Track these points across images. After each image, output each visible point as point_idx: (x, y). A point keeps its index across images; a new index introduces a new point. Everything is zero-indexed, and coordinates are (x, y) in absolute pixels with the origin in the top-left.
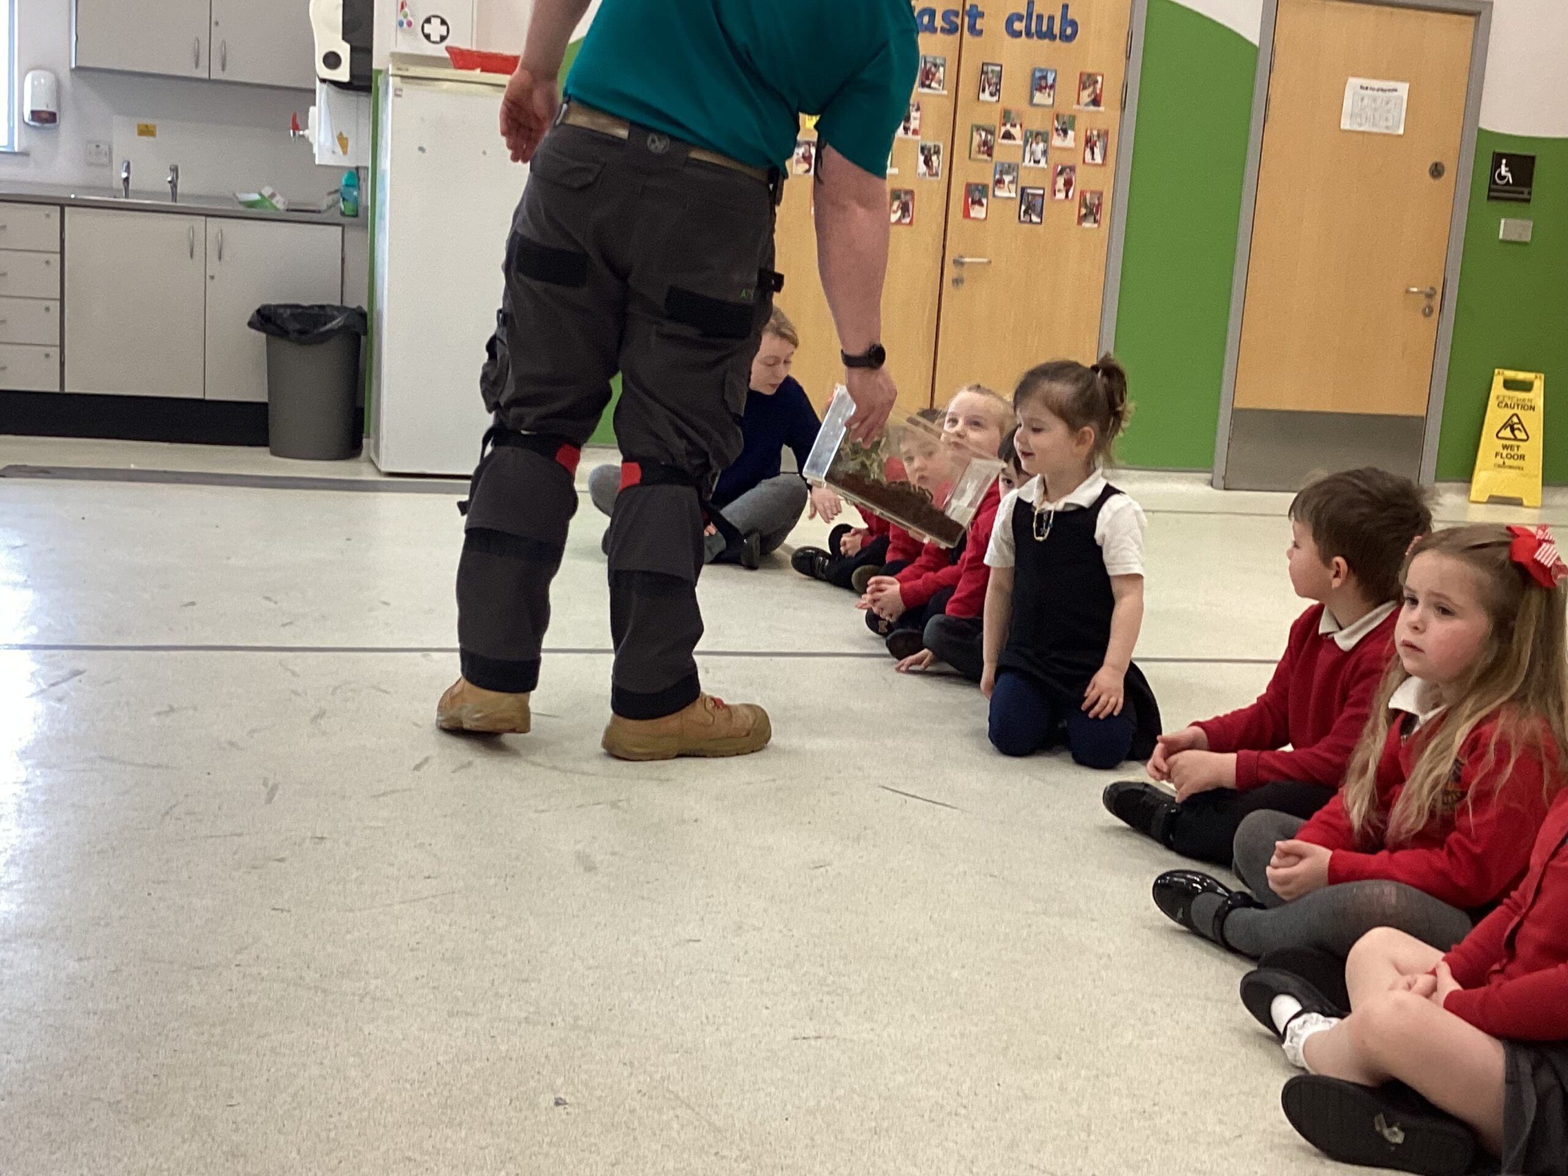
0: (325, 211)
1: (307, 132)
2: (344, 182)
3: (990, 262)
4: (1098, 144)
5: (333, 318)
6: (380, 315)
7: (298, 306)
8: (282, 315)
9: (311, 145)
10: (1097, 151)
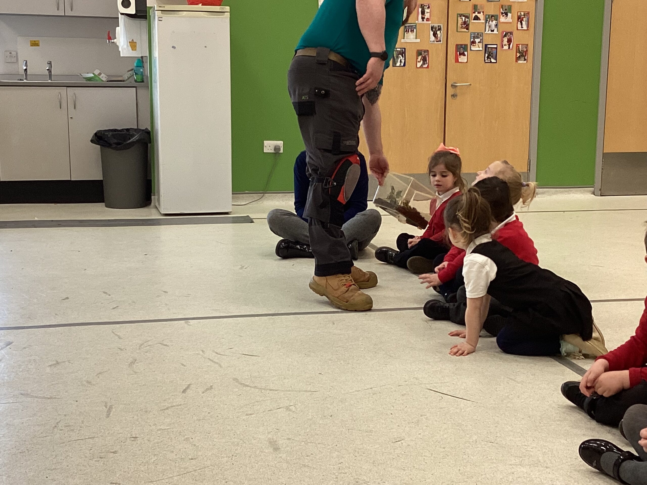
0: (127, 80)
1: (115, 40)
2: (135, 65)
3: (471, 85)
4: (524, 19)
5: (133, 136)
6: (157, 133)
7: (115, 130)
8: (107, 135)
9: (118, 47)
10: (524, 23)
